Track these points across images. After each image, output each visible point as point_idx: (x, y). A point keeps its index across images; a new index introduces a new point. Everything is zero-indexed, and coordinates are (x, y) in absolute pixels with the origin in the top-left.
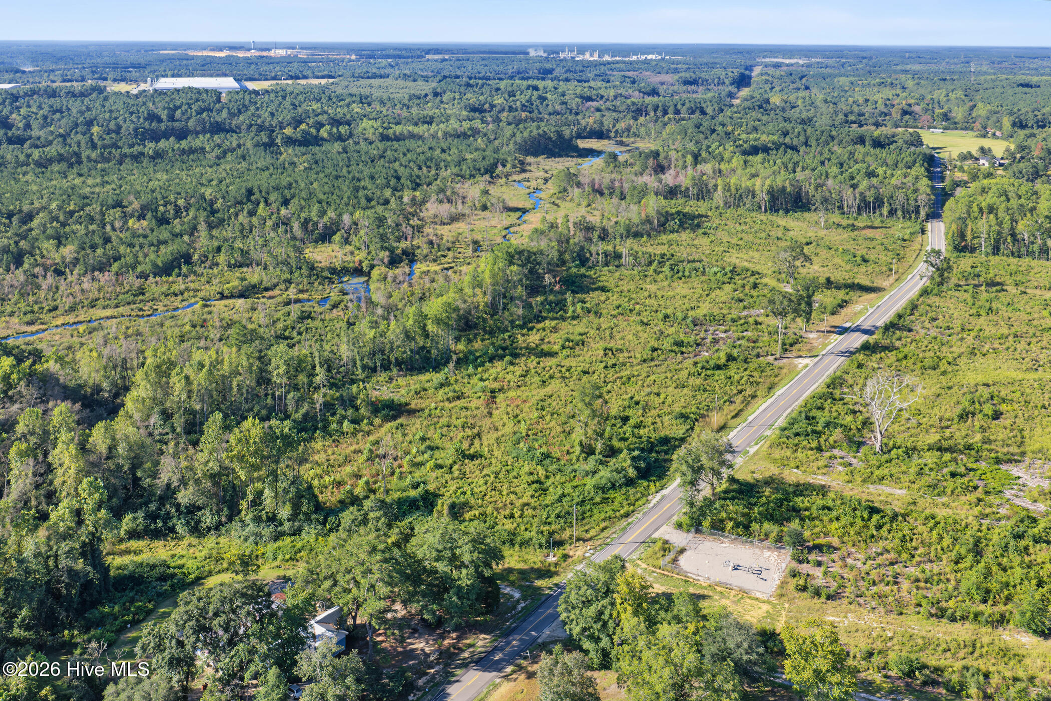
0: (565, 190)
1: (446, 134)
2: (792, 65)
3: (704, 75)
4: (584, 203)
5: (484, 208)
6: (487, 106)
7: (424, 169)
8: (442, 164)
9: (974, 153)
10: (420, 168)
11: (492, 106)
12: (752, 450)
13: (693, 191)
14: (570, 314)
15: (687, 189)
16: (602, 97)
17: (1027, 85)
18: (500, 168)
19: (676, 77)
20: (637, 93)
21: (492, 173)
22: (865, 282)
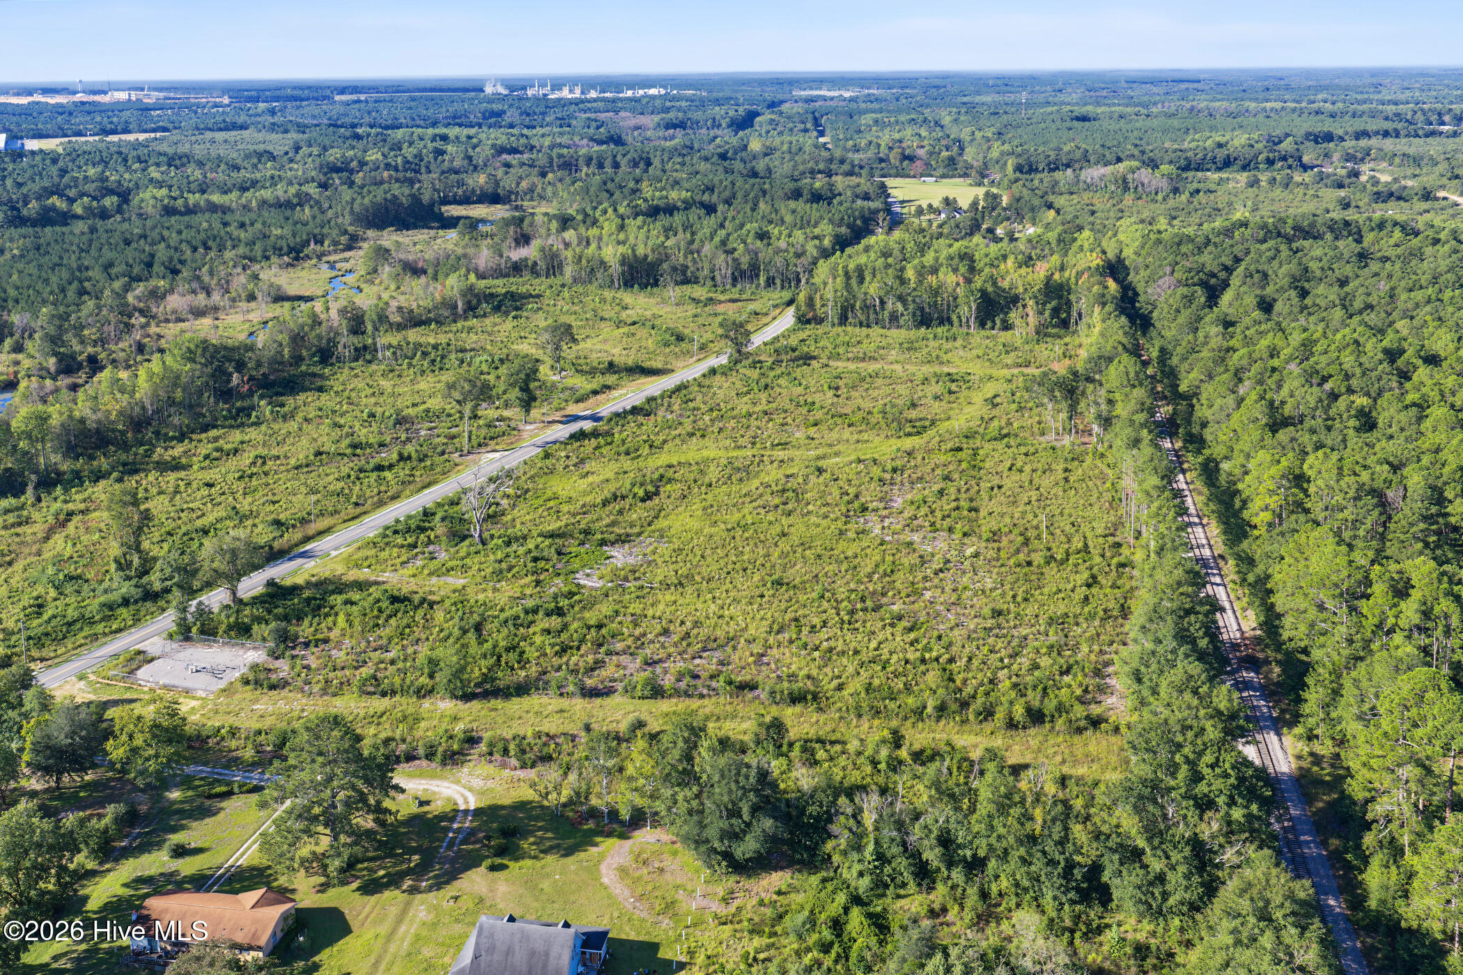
0: (375, 271)
1: (263, 203)
2: (832, 99)
3: (697, 115)
4: (393, 287)
5: (251, 298)
6: (354, 164)
7: (201, 250)
8: (229, 243)
9: (936, 204)
10: (195, 249)
11: (362, 164)
12: (334, 553)
13: (542, 265)
14: (253, 419)
15: (535, 263)
16: (532, 147)
17: (1084, 119)
18: (312, 245)
19: (656, 118)
20: (585, 141)
21: (298, 252)
22: (657, 364)
